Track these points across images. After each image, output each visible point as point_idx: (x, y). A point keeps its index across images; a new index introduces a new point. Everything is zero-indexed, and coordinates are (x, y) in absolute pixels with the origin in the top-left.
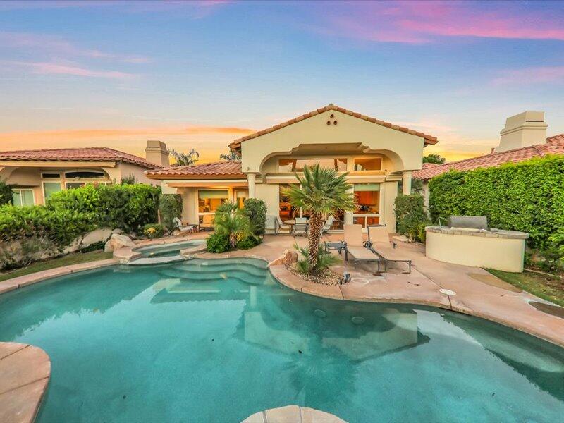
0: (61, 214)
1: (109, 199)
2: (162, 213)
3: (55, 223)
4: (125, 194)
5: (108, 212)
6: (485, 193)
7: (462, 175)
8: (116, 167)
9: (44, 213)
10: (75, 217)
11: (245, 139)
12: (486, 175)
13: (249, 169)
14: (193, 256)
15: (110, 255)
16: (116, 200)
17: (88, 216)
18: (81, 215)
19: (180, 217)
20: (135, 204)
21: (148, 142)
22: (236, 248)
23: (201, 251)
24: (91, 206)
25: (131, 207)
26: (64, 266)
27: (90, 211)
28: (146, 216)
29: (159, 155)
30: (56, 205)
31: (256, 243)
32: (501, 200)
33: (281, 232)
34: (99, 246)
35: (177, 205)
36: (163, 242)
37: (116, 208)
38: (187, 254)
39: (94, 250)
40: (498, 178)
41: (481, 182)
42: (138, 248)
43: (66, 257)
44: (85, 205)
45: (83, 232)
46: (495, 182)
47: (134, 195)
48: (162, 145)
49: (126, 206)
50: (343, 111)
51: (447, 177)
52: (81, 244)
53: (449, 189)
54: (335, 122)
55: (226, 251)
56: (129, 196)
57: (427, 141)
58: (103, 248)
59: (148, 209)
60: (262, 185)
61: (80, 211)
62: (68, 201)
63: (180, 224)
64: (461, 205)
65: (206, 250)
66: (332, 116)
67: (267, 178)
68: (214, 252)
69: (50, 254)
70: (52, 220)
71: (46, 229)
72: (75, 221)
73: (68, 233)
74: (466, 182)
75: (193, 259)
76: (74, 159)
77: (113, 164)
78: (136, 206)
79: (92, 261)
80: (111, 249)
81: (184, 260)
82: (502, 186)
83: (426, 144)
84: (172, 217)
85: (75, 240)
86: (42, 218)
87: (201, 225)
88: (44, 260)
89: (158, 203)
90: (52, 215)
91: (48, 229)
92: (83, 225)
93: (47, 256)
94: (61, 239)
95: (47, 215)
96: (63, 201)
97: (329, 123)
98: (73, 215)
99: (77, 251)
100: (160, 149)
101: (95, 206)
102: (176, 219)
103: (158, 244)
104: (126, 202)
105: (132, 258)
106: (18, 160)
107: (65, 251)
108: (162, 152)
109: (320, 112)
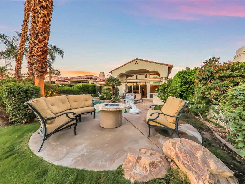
8: (90, 80)
11: (113, 70)
35: (100, 89)
50: (140, 60)
54: (137, 63)
89: (95, 88)
102: (98, 93)
108: (103, 75)
109: (133, 61)
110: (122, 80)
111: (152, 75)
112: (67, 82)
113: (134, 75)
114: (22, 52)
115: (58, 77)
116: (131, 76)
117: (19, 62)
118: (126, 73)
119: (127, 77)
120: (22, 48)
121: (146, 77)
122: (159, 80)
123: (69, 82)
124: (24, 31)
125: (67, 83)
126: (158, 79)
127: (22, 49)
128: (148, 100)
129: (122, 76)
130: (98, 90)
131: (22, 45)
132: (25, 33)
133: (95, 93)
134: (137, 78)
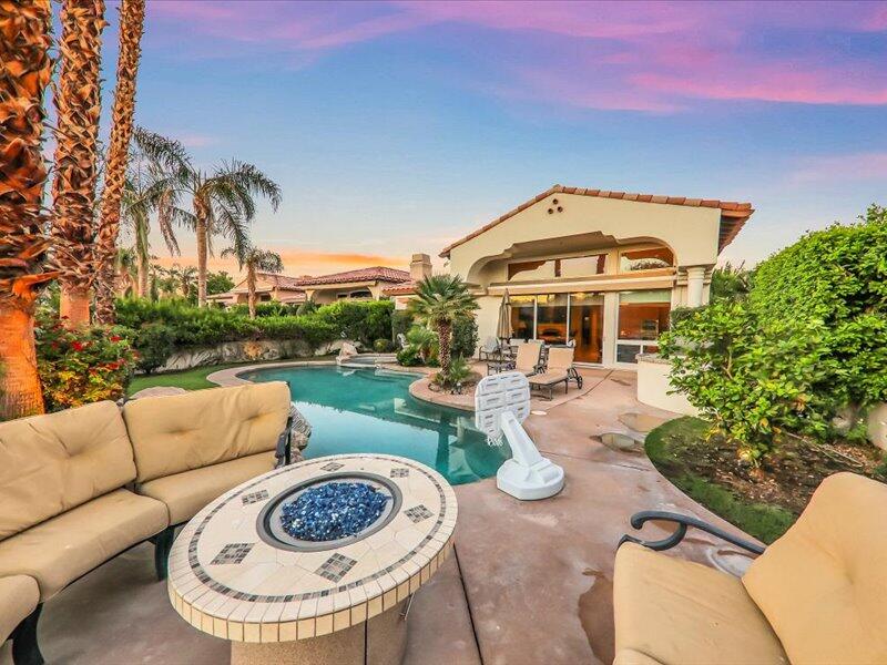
8: (377, 285)
11: (453, 246)
15: (336, 358)
23: (393, 363)
39: (333, 354)
48: (428, 259)
50: (572, 192)
52: (329, 350)
54: (560, 209)
58: (338, 353)
60: (485, 298)
66: (555, 201)
67: (488, 289)
75: (383, 368)
77: (375, 283)
79: (328, 360)
81: (376, 368)
97: (550, 211)
102: (400, 335)
106: (336, 282)
108: (424, 265)
109: (539, 199)
110: (492, 285)
111: (631, 256)
112: (304, 292)
113: (543, 263)
114: (116, 191)
115: (276, 277)
116: (533, 266)
117: (107, 230)
118: (509, 255)
119: (513, 269)
120: (117, 178)
121: (600, 269)
122: (665, 279)
123: (310, 294)
124: (121, 111)
125: (303, 296)
126: (663, 274)
127: (114, 182)
128: (609, 374)
129: (489, 266)
130: (399, 323)
131: (116, 168)
132: (122, 122)
133: (390, 337)
134: (558, 274)
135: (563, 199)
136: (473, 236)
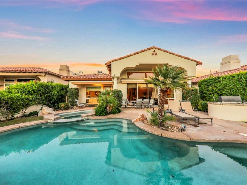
0: (15, 95)
1: (42, 89)
2: (68, 98)
3: (11, 100)
4: (51, 87)
5: (41, 96)
6: (234, 85)
7: (218, 78)
8: (45, 76)
9: (5, 94)
10: (23, 97)
11: (113, 61)
12: (233, 77)
13: (115, 75)
14: (88, 117)
15: (42, 118)
16: (45, 90)
17: (30, 97)
18: (27, 96)
19: (78, 99)
20: (55, 92)
21: (61, 66)
22: (110, 113)
23: (92, 115)
24: (32, 92)
25: (53, 94)
26: (14, 124)
27: (31, 94)
28: (60, 99)
29: (66, 72)
30: (13, 91)
31: (120, 111)
32: (244, 89)
33: (128, 106)
34: (35, 114)
35: (76, 93)
36: (70, 111)
37: (45, 94)
38: (85, 116)
39: (32, 116)
40: (241, 78)
41: (230, 81)
42: (57, 114)
43: (15, 120)
44: (29, 91)
45: (27, 105)
46: (239, 80)
47: (55, 88)
48: (68, 67)
49: (50, 93)
51: (210, 79)
52: (25, 112)
53: (211, 85)
54: (156, 54)
55: (106, 115)
56: (52, 88)
57: (198, 64)
58: (37, 114)
59: (61, 95)
60: (120, 84)
61: (26, 94)
62: (20, 89)
63: (78, 103)
64: (219, 92)
65: (95, 115)
66: (154, 51)
67: (122, 80)
68: (100, 116)
69: (6, 118)
70: (10, 98)
71: (6, 103)
72: (23, 99)
73: (18, 106)
74: (221, 81)
75: (88, 119)
76: (23, 71)
77: (43, 74)
78: (56, 93)
79: (31, 121)
80: (42, 115)
81: (84, 120)
82: (244, 82)
83: (197, 65)
84: (73, 99)
85: (22, 110)
86: (4, 96)
87: (88, 104)
88: (2, 121)
89: (66, 92)
90: (10, 95)
91: (7, 103)
92: (27, 102)
93: (4, 119)
94: (14, 109)
95: (7, 95)
96: (17, 89)
97: (153, 54)
98: (22, 96)
99: (22, 117)
100: (66, 69)
101: (34, 92)
102: (76, 100)
103: (68, 112)
104: (50, 91)
105: (55, 119)
107: (15, 116)
109: (149, 49)
119: (129, 74)
135: (157, 51)
136: (123, 58)
